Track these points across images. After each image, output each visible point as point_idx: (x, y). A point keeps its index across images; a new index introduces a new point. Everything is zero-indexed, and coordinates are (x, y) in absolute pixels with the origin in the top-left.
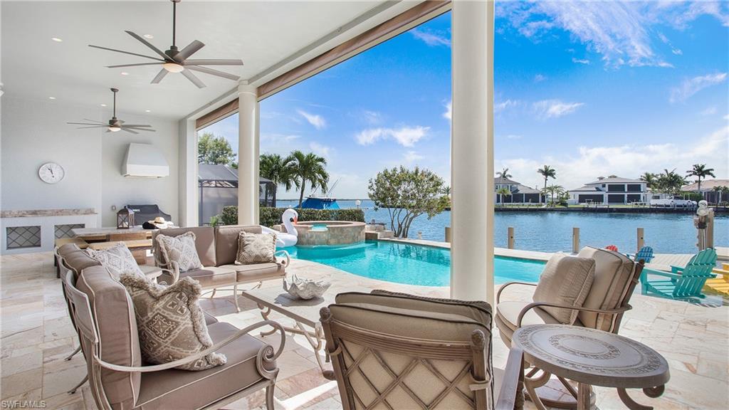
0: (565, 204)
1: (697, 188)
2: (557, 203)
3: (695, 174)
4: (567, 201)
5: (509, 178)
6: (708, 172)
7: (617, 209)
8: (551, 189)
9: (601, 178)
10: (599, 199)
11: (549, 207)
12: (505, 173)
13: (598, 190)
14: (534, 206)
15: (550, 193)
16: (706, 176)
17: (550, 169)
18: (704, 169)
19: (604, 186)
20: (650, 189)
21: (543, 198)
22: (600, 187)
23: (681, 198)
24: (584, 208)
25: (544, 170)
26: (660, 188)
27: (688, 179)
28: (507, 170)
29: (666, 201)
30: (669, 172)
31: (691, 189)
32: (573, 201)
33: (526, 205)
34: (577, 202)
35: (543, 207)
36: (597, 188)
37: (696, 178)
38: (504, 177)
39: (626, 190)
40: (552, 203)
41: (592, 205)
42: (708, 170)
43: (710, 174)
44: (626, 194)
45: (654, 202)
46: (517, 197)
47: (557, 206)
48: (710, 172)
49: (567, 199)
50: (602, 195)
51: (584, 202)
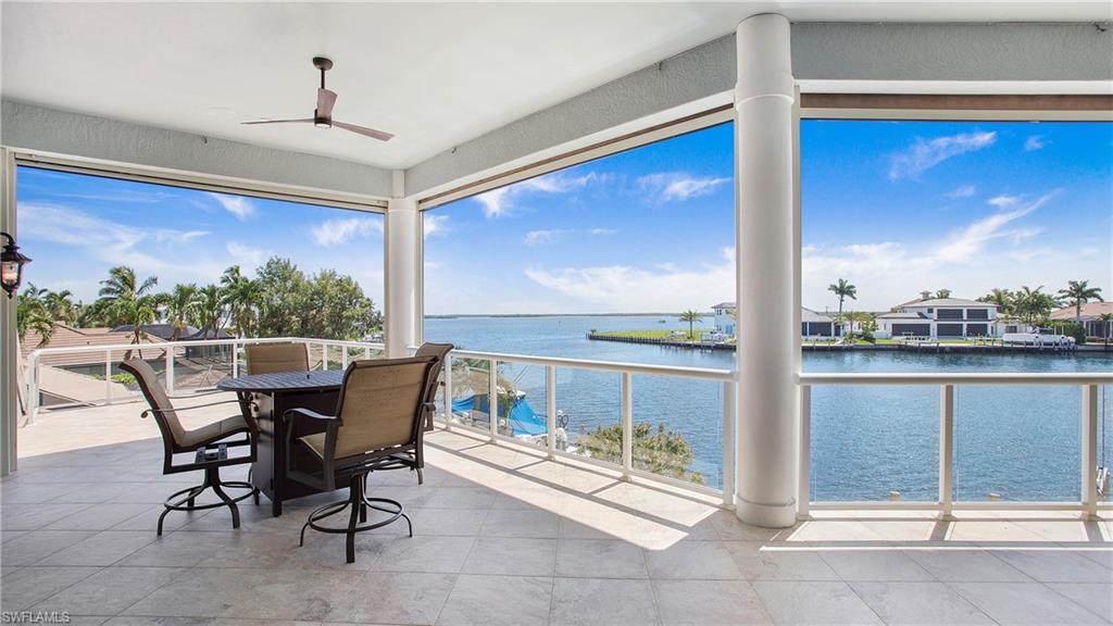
0: (871, 339)
1: (1075, 315)
2: (859, 336)
3: (1072, 295)
4: (874, 334)
6: (1091, 293)
7: (951, 348)
8: (851, 316)
10: (922, 331)
11: (847, 344)
13: (922, 316)
14: (823, 342)
15: (847, 323)
16: (1089, 298)
17: (847, 284)
18: (1085, 289)
19: (930, 311)
20: (1003, 316)
21: (838, 329)
22: (925, 312)
23: (1051, 333)
24: (900, 346)
25: (838, 286)
26: (1018, 315)
29: (1026, 336)
30: (1031, 291)
31: (1065, 316)
32: (883, 332)
34: (890, 335)
35: (838, 344)
36: (920, 314)
37: (1073, 301)
39: (965, 318)
40: (852, 336)
41: (914, 342)
42: (1093, 290)
43: (1094, 296)
44: (965, 324)
45: (1009, 337)
47: (861, 343)
48: (1096, 292)
49: (874, 330)
50: (929, 325)
51: (901, 335)
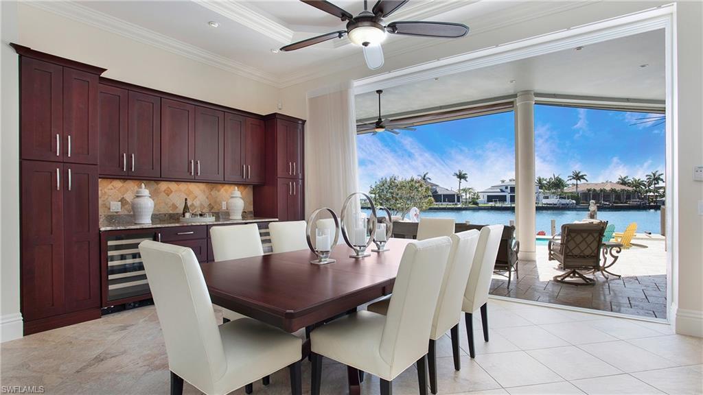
0: (477, 204)
1: (575, 190)
2: (470, 203)
3: (574, 178)
4: (478, 201)
5: (428, 180)
6: (582, 177)
8: (465, 190)
9: (503, 181)
10: (503, 199)
11: (464, 206)
12: (425, 176)
13: (502, 191)
14: (451, 205)
15: (464, 194)
16: (582, 180)
17: (463, 173)
18: (580, 174)
19: (506, 188)
20: (542, 191)
21: (458, 198)
22: (504, 188)
23: (565, 198)
24: (492, 207)
25: (458, 174)
26: (549, 190)
27: (568, 183)
28: (427, 174)
29: (553, 200)
30: (556, 176)
31: (570, 191)
32: (482, 200)
33: (444, 205)
34: (486, 202)
35: (459, 206)
37: (574, 181)
38: (424, 179)
40: (466, 202)
41: (498, 205)
42: (583, 176)
43: (584, 179)
45: (545, 201)
46: (437, 197)
47: (470, 206)
49: (478, 199)
50: (506, 196)
51: (492, 201)
